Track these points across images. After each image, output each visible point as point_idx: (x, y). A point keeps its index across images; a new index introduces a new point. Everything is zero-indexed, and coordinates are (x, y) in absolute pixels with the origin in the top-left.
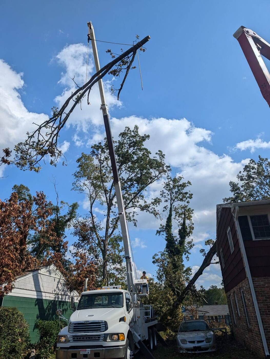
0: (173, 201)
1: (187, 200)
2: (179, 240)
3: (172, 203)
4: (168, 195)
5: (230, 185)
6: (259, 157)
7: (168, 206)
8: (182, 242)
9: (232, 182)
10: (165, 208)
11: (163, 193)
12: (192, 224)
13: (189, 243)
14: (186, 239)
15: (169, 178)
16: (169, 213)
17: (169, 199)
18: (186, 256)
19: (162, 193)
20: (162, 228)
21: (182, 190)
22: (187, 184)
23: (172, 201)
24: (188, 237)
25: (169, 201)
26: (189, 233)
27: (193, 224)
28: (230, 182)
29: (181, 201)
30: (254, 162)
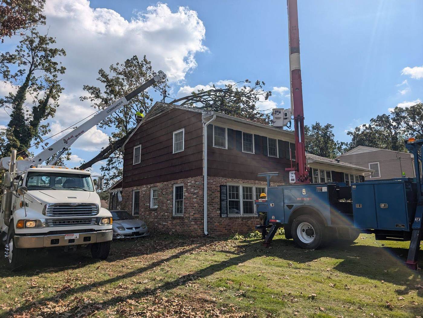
0: (35, 67)
1: (54, 73)
2: (31, 121)
3: (32, 69)
4: (29, 56)
5: (99, 72)
6: (145, 56)
7: (26, 72)
8: (35, 124)
9: (103, 70)
10: (21, 73)
11: (21, 50)
12: (56, 106)
13: (44, 127)
14: (41, 121)
15: (34, 33)
16: (24, 82)
17: (30, 62)
18: (36, 142)
19: (19, 50)
20: (11, 98)
21: (51, 57)
22: (59, 53)
23: (33, 67)
24: (44, 119)
25: (29, 65)
26: (48, 115)
27: (58, 106)
28: (100, 69)
29: (45, 71)
30: (137, 60)
